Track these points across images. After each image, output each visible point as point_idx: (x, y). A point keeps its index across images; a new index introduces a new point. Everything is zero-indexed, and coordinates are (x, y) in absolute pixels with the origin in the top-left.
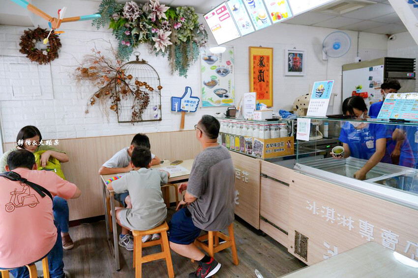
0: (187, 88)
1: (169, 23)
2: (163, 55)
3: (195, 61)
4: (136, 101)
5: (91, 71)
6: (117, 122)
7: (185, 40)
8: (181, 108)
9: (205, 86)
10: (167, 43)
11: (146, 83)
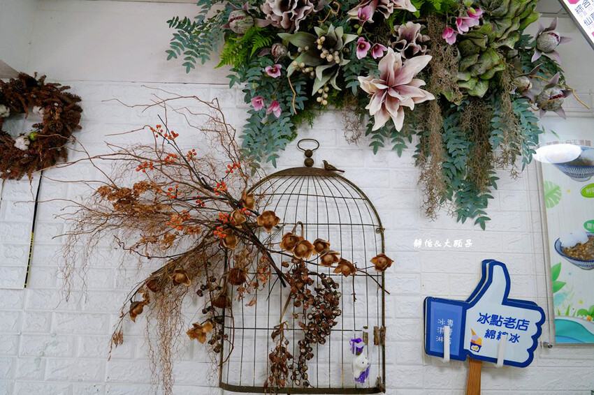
0: (488, 267)
1: (423, 31)
2: (399, 149)
3: (525, 160)
4: (291, 308)
5: (146, 196)
6: (216, 382)
7: (481, 91)
8: (467, 346)
9: (566, 263)
10: (415, 95)
11: (325, 245)
